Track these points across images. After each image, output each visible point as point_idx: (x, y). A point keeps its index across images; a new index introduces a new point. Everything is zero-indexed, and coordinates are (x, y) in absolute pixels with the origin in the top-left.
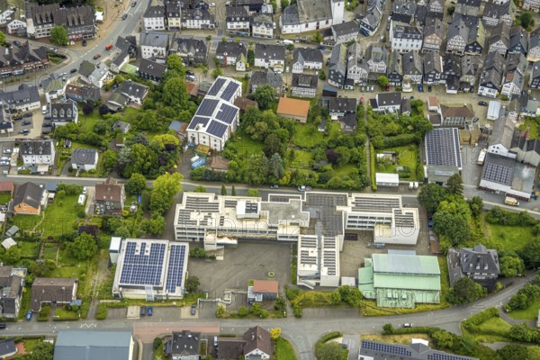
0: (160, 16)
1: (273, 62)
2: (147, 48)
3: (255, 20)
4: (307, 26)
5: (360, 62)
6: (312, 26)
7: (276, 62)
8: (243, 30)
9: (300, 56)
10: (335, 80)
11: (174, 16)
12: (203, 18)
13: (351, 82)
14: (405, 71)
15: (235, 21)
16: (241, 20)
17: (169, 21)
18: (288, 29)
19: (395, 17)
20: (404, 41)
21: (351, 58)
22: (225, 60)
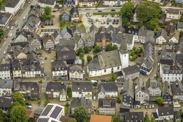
0: (7, 70)
1: (85, 94)
3: (71, 68)
4: (105, 71)
5: (143, 89)
6: (109, 71)
7: (87, 93)
8: (63, 76)
9: (102, 88)
10: (128, 102)
11: (17, 69)
12: (36, 70)
13: (138, 103)
14: (174, 93)
15: (58, 70)
16: (61, 70)
17: (14, 73)
18: (93, 74)
19: (163, 61)
20: (171, 75)
21: (136, 87)
22: (52, 94)
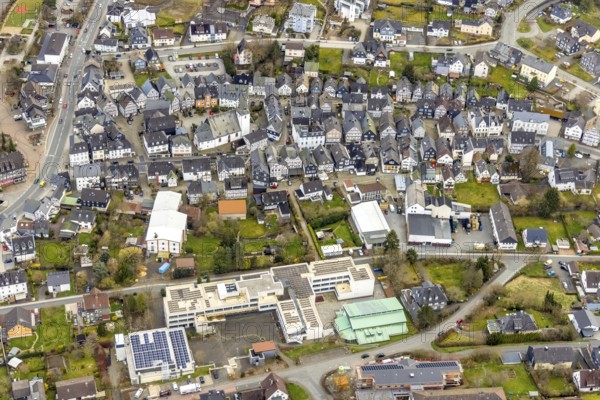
0: (83, 151)
1: (201, 174)
2: (81, 179)
3: (174, 140)
4: (220, 140)
5: (279, 161)
6: (225, 140)
7: (204, 173)
8: (163, 153)
9: (224, 165)
10: (261, 179)
11: (98, 149)
12: (124, 147)
13: (274, 179)
14: (319, 163)
15: (155, 145)
16: (161, 144)
17: (94, 155)
18: (204, 146)
19: (297, 121)
20: (310, 139)
21: (269, 159)
22: (157, 179)
